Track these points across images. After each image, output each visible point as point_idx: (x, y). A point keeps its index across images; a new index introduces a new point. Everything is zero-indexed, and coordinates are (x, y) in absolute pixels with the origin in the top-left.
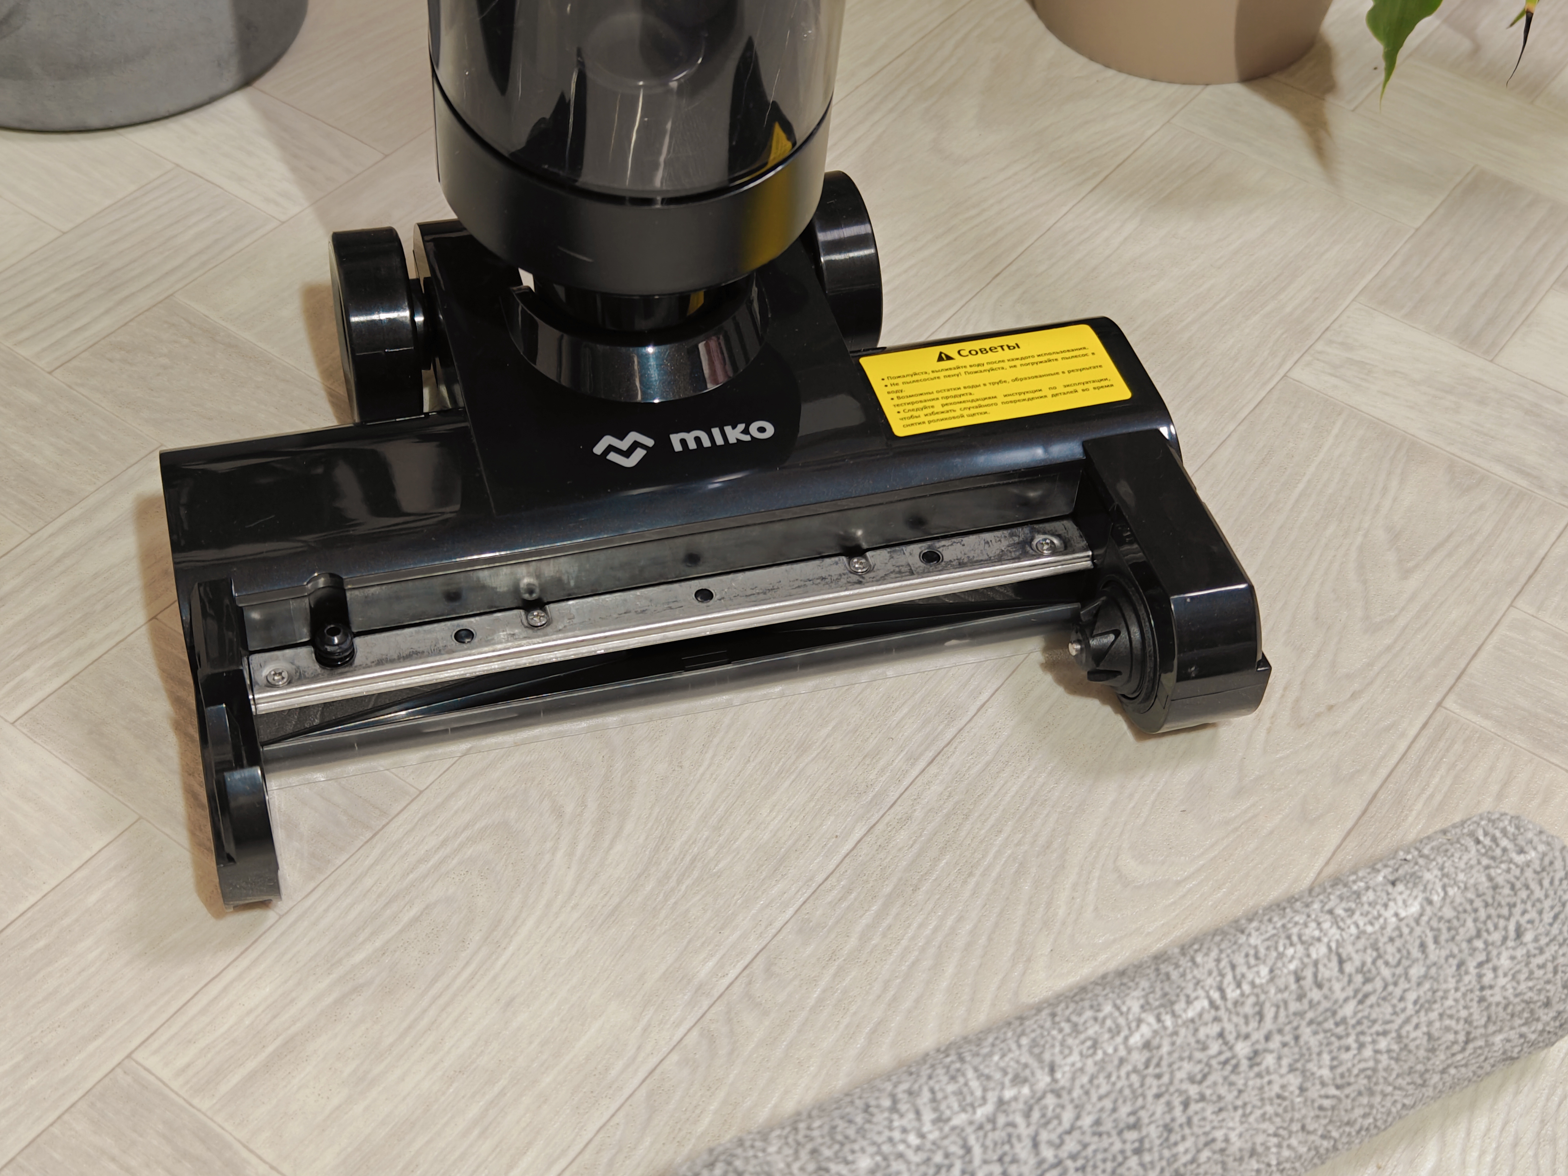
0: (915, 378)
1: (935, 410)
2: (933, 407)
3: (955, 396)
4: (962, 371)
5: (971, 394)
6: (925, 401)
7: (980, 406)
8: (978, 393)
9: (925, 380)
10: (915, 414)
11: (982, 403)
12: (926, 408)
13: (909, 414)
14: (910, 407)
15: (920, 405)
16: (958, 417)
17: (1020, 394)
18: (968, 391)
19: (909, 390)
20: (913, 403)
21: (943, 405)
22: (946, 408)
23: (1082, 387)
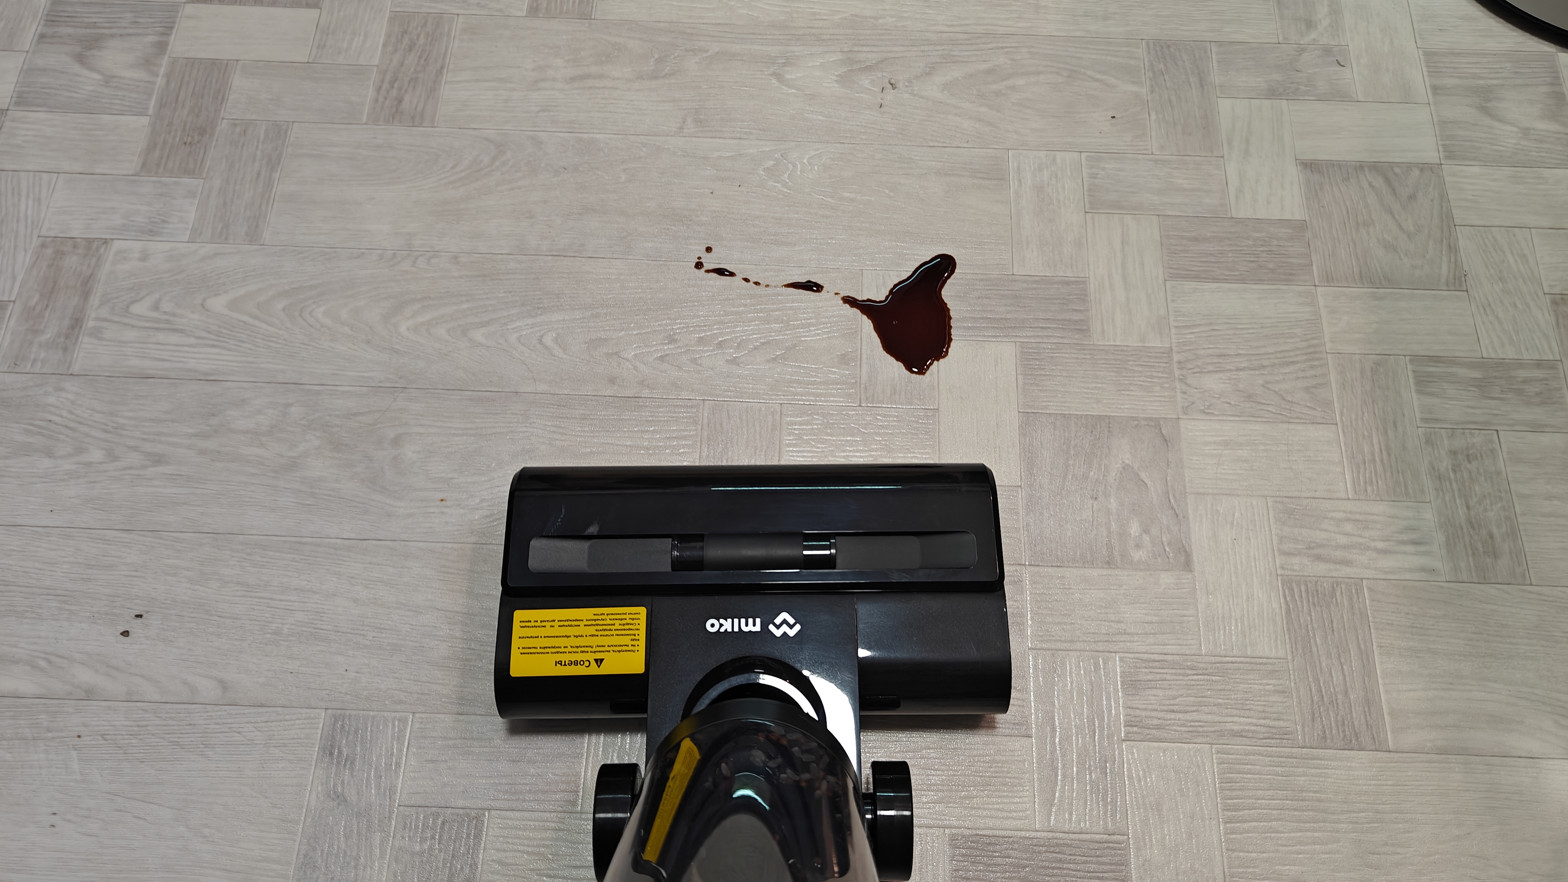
0: (619, 648)
1: (620, 622)
2: (620, 625)
3: (605, 630)
4: (594, 649)
5: (596, 630)
6: (622, 630)
7: (595, 620)
8: (592, 630)
9: (616, 646)
10: (631, 621)
11: (593, 623)
12: (624, 625)
13: (635, 621)
14: (631, 627)
15: (627, 627)
16: (610, 614)
17: (571, 626)
18: (596, 633)
19: (626, 640)
20: (630, 629)
21: (614, 625)
22: (613, 622)
23: (536, 624)
